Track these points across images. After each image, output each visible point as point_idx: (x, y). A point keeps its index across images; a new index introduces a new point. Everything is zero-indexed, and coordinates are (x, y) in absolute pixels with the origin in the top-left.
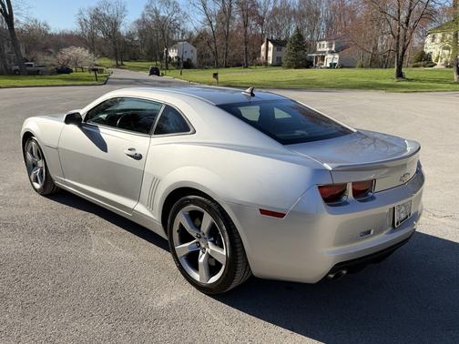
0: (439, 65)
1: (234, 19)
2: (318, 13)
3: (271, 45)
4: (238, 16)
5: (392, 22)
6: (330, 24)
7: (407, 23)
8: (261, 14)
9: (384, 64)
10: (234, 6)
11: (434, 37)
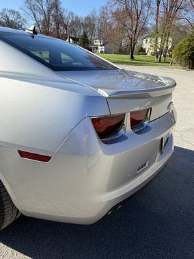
0: (149, 54)
1: (51, 24)
2: (94, 25)
3: (71, 40)
4: (53, 23)
5: (129, 31)
6: (100, 31)
7: (135, 32)
8: (66, 23)
9: (125, 53)
10: (51, 17)
11: (147, 41)
